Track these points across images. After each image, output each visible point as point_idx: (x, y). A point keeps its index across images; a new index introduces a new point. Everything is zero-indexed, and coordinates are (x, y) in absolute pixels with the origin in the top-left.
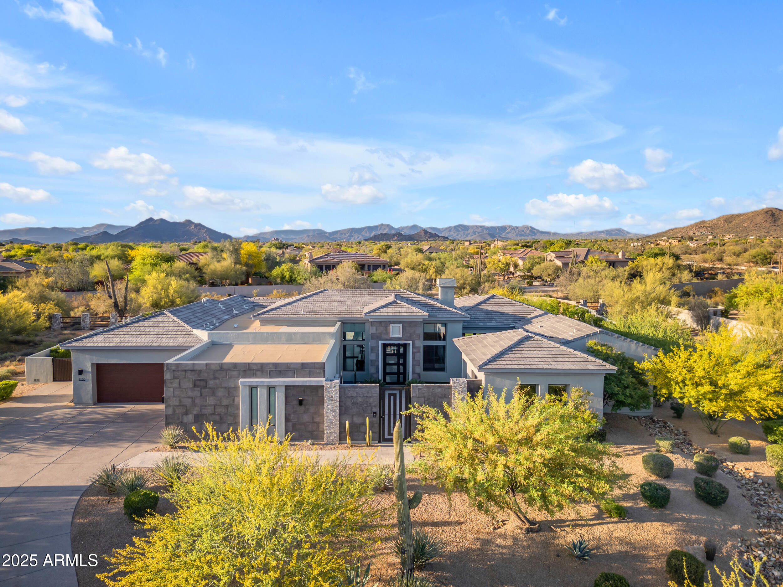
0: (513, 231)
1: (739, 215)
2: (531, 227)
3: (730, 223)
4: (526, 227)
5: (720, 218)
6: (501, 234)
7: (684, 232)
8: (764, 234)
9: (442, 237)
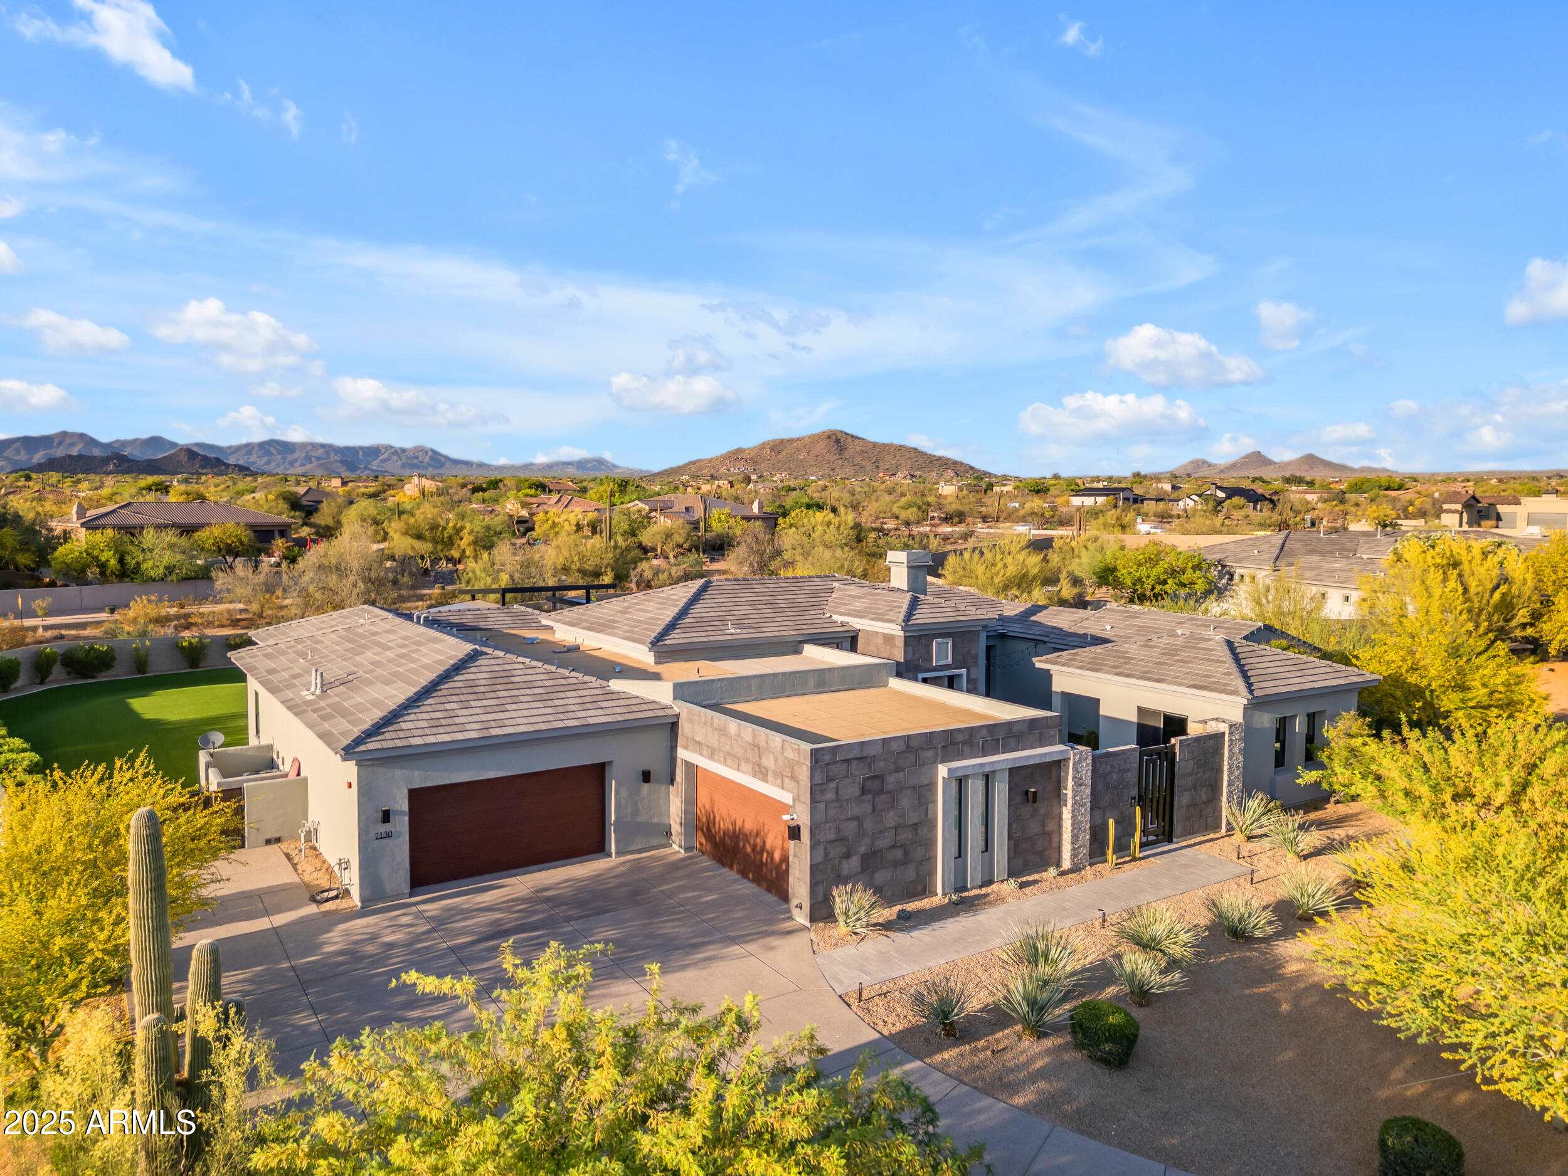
0: (395, 458)
1: (791, 441)
2: (432, 450)
3: (779, 453)
4: (421, 450)
5: (764, 444)
6: (370, 463)
7: (713, 467)
8: (827, 472)
9: (236, 466)
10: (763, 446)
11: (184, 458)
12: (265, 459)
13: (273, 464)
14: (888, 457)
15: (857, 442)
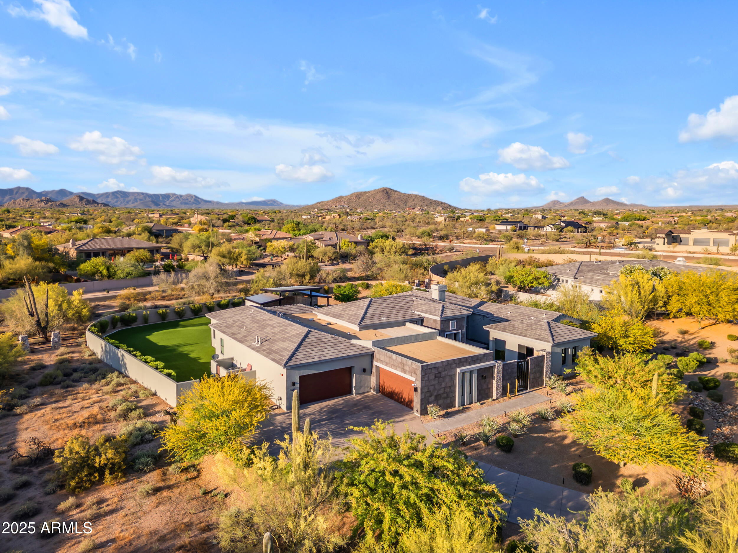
0: (177, 199)
2: (195, 196)
4: (190, 196)
6: (165, 201)
8: (382, 207)
9: (102, 204)
10: (352, 195)
11: (77, 200)
12: (115, 200)
13: (119, 203)
14: (411, 201)
15: (396, 193)
